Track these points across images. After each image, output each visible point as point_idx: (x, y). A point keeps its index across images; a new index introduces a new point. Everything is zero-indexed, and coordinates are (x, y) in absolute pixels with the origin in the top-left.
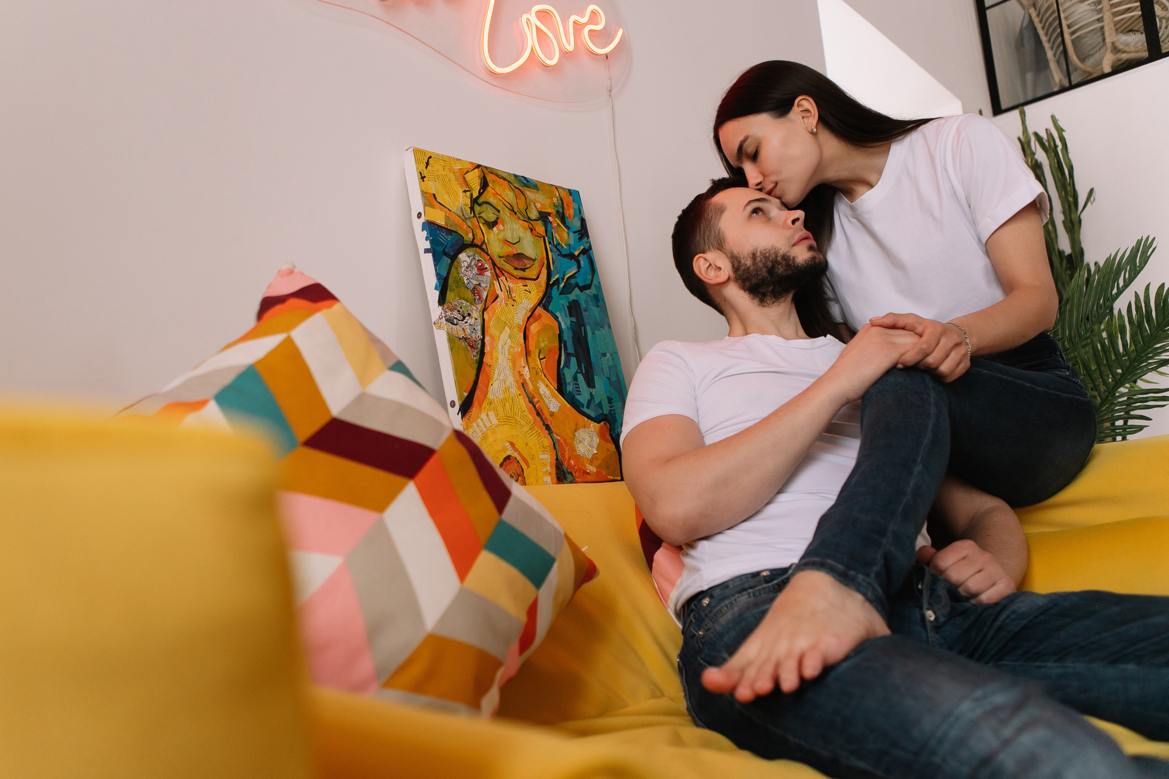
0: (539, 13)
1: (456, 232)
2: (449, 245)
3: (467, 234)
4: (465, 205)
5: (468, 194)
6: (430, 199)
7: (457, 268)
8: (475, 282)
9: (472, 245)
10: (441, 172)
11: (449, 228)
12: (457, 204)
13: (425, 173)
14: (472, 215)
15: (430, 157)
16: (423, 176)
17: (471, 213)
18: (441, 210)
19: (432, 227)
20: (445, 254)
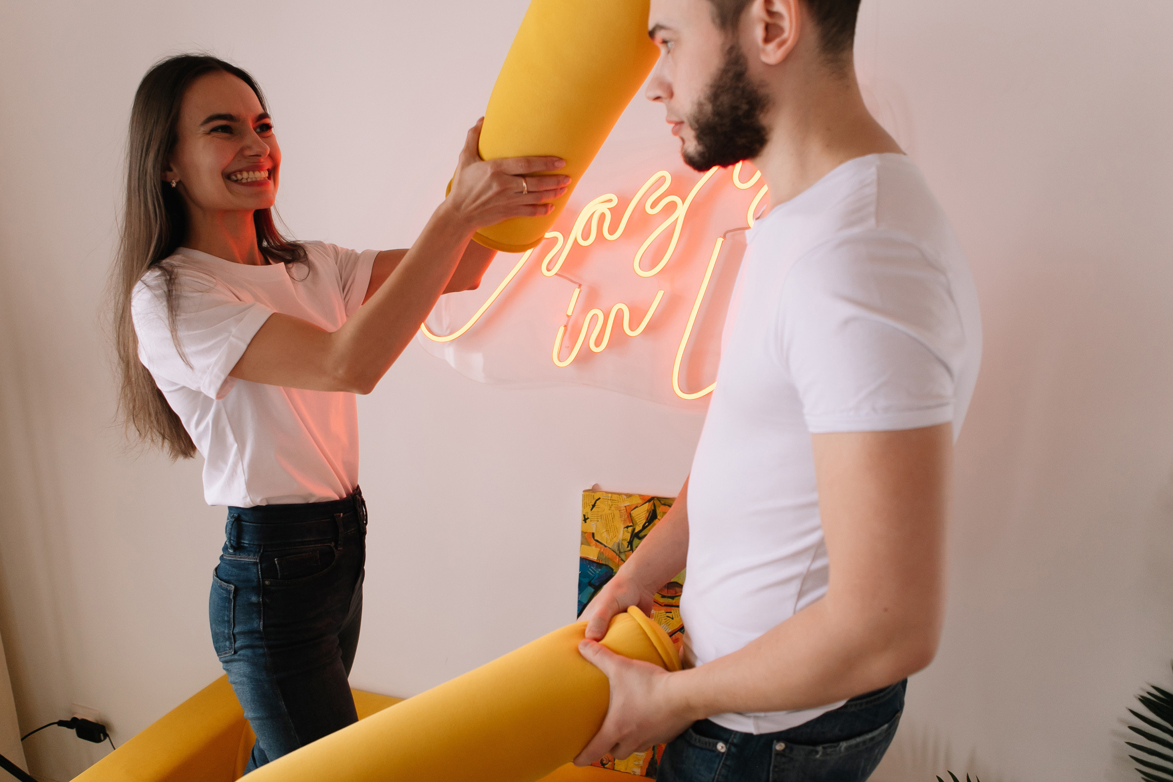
1: (606, 565)
2: (597, 576)
3: (618, 566)
4: (624, 539)
5: (630, 529)
6: (588, 538)
10: (607, 511)
11: (600, 562)
12: (615, 539)
13: (589, 515)
14: (629, 548)
15: (599, 499)
16: (586, 517)
17: (628, 547)
18: (596, 546)
19: (585, 562)
20: (590, 584)
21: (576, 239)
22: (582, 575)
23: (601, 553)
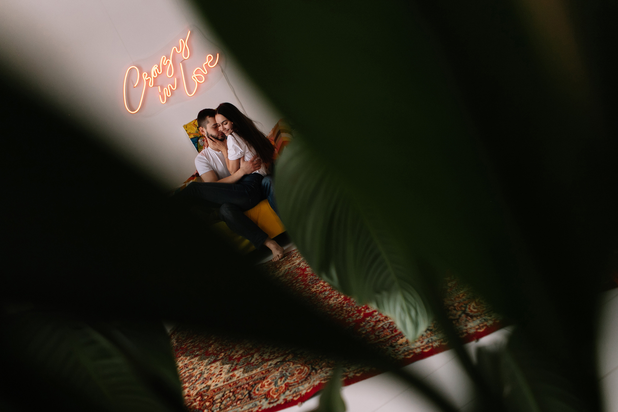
0: (196, 73)
1: (196, 137)
2: (196, 140)
3: (199, 135)
4: (196, 130)
5: (196, 127)
6: (189, 134)
7: (199, 144)
8: (203, 144)
9: (200, 137)
10: (190, 127)
15: (187, 126)
16: (187, 130)
17: (198, 130)
18: (192, 134)
19: (192, 139)
20: (196, 143)
21: (153, 77)
22: (193, 142)
23: (194, 135)
